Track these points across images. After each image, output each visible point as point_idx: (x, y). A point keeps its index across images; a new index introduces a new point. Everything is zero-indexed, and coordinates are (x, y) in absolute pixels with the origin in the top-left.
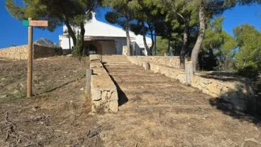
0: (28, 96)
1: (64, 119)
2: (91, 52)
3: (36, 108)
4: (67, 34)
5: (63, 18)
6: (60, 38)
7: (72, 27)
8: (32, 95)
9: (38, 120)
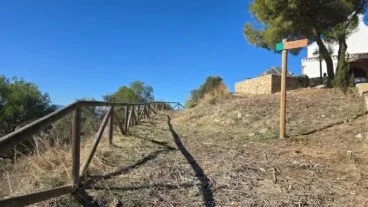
0: (281, 136)
1: (343, 174)
2: (357, 80)
3: (297, 152)
4: (318, 55)
5: (312, 34)
6: (303, 64)
7: (326, 45)
8: (286, 136)
9: (304, 168)
